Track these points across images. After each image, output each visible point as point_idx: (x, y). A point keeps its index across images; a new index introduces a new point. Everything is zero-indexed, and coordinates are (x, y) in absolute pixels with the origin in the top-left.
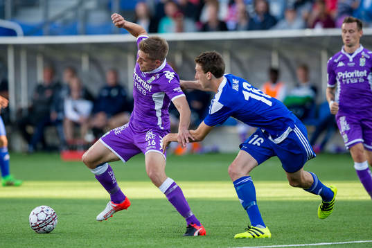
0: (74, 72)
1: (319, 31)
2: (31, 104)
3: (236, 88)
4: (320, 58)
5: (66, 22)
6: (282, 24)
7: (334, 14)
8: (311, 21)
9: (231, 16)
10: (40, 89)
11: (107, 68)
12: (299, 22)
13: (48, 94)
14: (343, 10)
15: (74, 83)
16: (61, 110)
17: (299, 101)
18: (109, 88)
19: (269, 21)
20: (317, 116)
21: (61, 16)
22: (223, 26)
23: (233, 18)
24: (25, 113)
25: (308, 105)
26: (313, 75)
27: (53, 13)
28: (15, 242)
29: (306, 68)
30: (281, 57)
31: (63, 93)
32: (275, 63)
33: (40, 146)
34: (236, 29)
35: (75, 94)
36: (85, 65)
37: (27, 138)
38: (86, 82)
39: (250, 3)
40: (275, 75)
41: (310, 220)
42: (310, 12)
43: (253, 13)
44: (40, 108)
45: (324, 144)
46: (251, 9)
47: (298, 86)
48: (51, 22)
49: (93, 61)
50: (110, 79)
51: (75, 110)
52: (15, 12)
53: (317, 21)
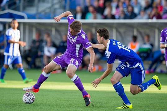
0: (49, 35)
1: (154, 20)
2: (30, 48)
3: (114, 44)
4: (155, 32)
5: (46, 13)
6: (139, 17)
7: (161, 13)
8: (151, 16)
9: (117, 13)
10: (34, 42)
11: (63, 33)
12: (146, 16)
13: (37, 44)
14: (166, 11)
15: (49, 40)
16: (42, 51)
17: (145, 50)
18: (64, 42)
19: (133, 15)
20: (153, 57)
21: (44, 11)
22: (113, 17)
23: (118, 14)
24: (27, 52)
25: (149, 52)
26: (151, 39)
27: (41, 9)
28: (21, 107)
29: (148, 36)
30: (138, 31)
31: (44, 44)
32: (135, 33)
33: (33, 66)
34: (119, 18)
35: (49, 44)
36: (54, 32)
37: (28, 63)
38: (53, 39)
39: (125, 8)
40: (135, 39)
41: (149, 101)
42: (151, 12)
43: (126, 12)
44: (34, 50)
45: (155, 69)
46: (125, 10)
47: (145, 44)
48: (40, 13)
49: (57, 31)
50: (64, 38)
51: (49, 51)
52: (24, 8)
53: (154, 16)
